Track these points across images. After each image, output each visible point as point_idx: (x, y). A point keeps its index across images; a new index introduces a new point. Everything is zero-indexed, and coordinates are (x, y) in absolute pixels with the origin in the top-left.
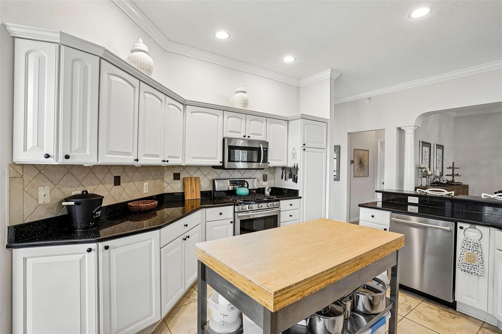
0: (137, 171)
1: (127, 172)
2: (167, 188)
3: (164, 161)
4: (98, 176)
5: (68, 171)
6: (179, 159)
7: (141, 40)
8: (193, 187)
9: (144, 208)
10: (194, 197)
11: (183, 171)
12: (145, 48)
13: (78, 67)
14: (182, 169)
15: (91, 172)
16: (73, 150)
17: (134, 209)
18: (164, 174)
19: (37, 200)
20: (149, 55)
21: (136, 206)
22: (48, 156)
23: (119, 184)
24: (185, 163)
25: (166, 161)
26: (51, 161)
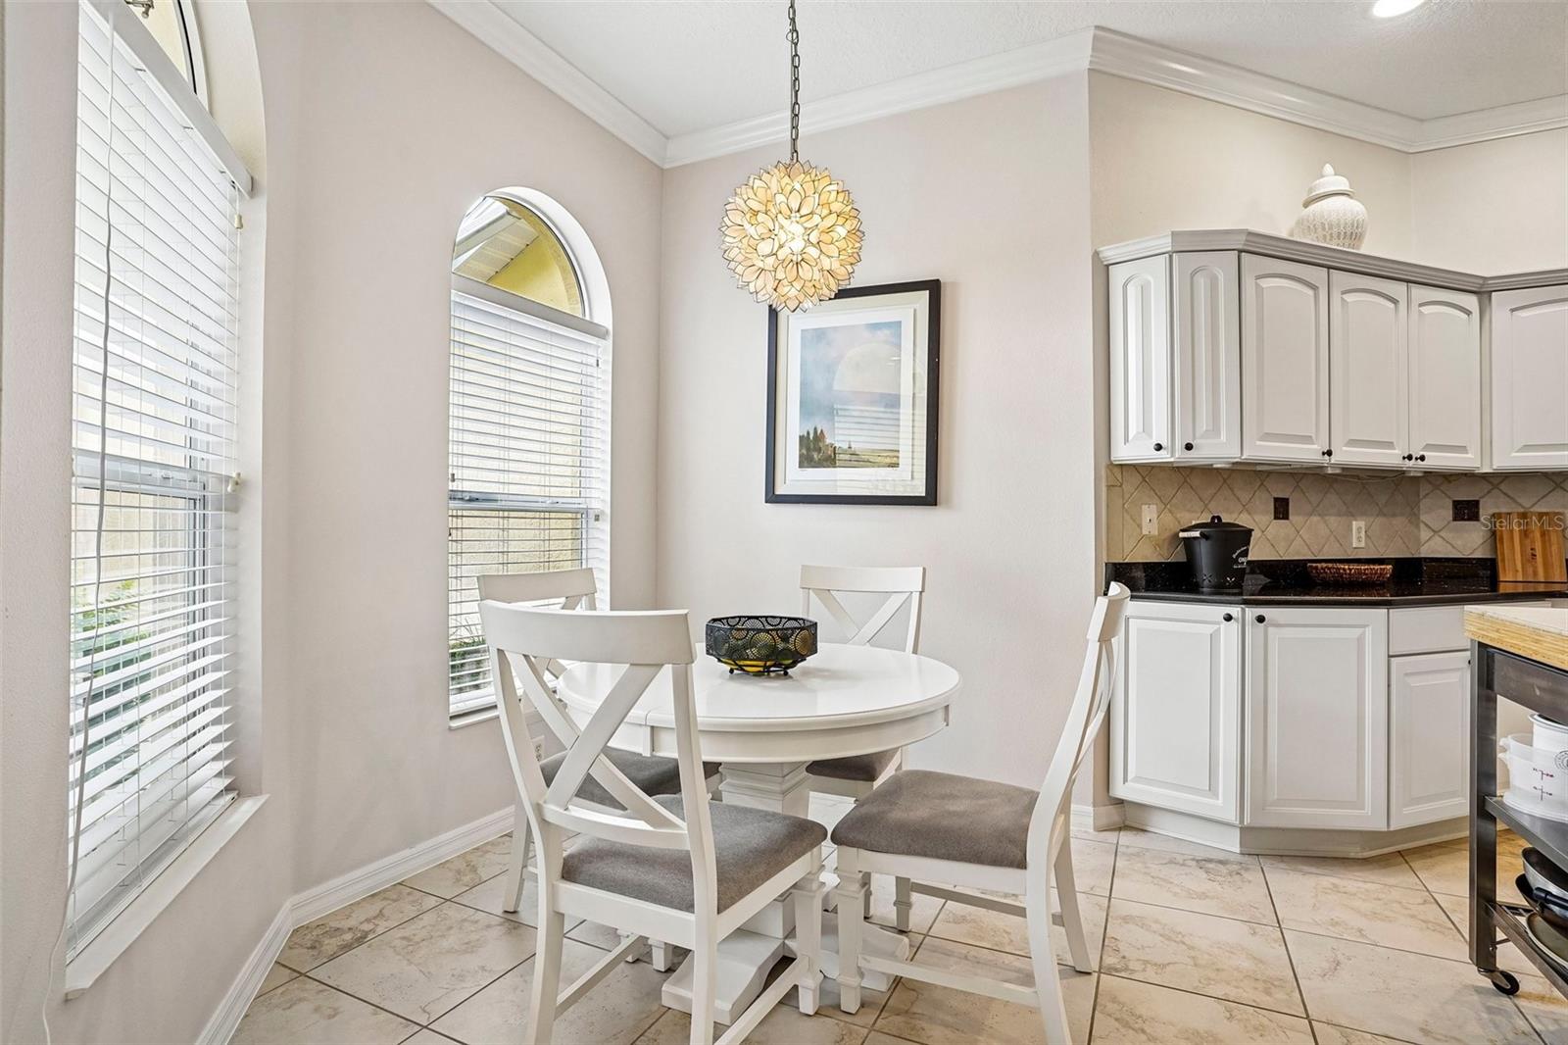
0: (1332, 490)
1: (1305, 490)
2: (1430, 542)
3: (1410, 457)
4: (1239, 493)
5: (1186, 481)
6: (1467, 453)
7: (1328, 169)
8: (1533, 542)
9: (1350, 574)
10: (1535, 573)
11: (1489, 492)
12: (1342, 184)
13: (1201, 281)
14: (1486, 487)
15: (1225, 485)
16: (1197, 435)
17: (1325, 575)
18: (1419, 502)
19: (1140, 526)
20: (1352, 198)
21: (1329, 569)
22: (1159, 447)
23: (1286, 517)
24: (1492, 465)
25: (1417, 459)
26: (1164, 457)
